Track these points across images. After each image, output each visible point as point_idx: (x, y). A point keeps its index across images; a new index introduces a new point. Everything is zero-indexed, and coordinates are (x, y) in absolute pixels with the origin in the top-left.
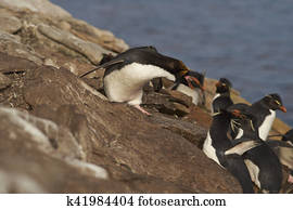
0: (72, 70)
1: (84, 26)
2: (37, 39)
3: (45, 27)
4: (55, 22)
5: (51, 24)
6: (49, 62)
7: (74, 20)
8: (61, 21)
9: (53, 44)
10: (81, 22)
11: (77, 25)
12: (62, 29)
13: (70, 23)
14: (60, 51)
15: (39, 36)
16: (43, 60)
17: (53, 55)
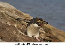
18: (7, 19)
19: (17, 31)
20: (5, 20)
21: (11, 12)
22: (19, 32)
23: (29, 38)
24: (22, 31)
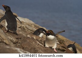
0: (35, 38)
1: (38, 26)
2: (25, 29)
3: (27, 26)
4: (30, 25)
5: (29, 25)
6: (28, 36)
7: (35, 24)
8: (32, 25)
9: (29, 31)
10: (37, 25)
11: (36, 26)
12: (32, 27)
13: (34, 25)
14: (31, 33)
15: (26, 29)
16: (27, 35)
17: (29, 34)
18: (28, 32)
19: (36, 42)
20: (26, 33)
21: (31, 26)
22: (37, 43)
23: (46, 49)
24: (40, 43)
